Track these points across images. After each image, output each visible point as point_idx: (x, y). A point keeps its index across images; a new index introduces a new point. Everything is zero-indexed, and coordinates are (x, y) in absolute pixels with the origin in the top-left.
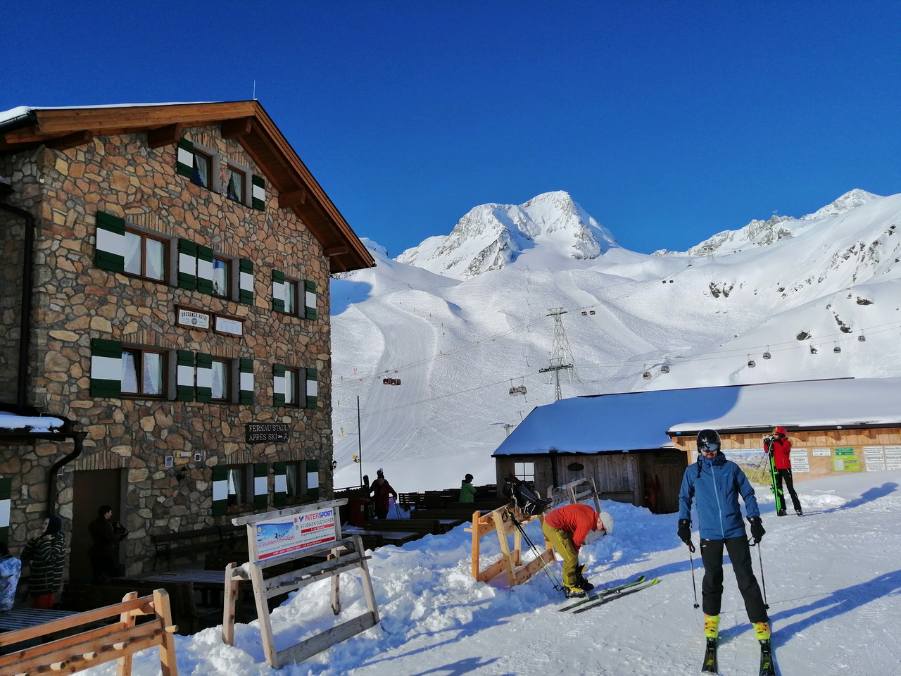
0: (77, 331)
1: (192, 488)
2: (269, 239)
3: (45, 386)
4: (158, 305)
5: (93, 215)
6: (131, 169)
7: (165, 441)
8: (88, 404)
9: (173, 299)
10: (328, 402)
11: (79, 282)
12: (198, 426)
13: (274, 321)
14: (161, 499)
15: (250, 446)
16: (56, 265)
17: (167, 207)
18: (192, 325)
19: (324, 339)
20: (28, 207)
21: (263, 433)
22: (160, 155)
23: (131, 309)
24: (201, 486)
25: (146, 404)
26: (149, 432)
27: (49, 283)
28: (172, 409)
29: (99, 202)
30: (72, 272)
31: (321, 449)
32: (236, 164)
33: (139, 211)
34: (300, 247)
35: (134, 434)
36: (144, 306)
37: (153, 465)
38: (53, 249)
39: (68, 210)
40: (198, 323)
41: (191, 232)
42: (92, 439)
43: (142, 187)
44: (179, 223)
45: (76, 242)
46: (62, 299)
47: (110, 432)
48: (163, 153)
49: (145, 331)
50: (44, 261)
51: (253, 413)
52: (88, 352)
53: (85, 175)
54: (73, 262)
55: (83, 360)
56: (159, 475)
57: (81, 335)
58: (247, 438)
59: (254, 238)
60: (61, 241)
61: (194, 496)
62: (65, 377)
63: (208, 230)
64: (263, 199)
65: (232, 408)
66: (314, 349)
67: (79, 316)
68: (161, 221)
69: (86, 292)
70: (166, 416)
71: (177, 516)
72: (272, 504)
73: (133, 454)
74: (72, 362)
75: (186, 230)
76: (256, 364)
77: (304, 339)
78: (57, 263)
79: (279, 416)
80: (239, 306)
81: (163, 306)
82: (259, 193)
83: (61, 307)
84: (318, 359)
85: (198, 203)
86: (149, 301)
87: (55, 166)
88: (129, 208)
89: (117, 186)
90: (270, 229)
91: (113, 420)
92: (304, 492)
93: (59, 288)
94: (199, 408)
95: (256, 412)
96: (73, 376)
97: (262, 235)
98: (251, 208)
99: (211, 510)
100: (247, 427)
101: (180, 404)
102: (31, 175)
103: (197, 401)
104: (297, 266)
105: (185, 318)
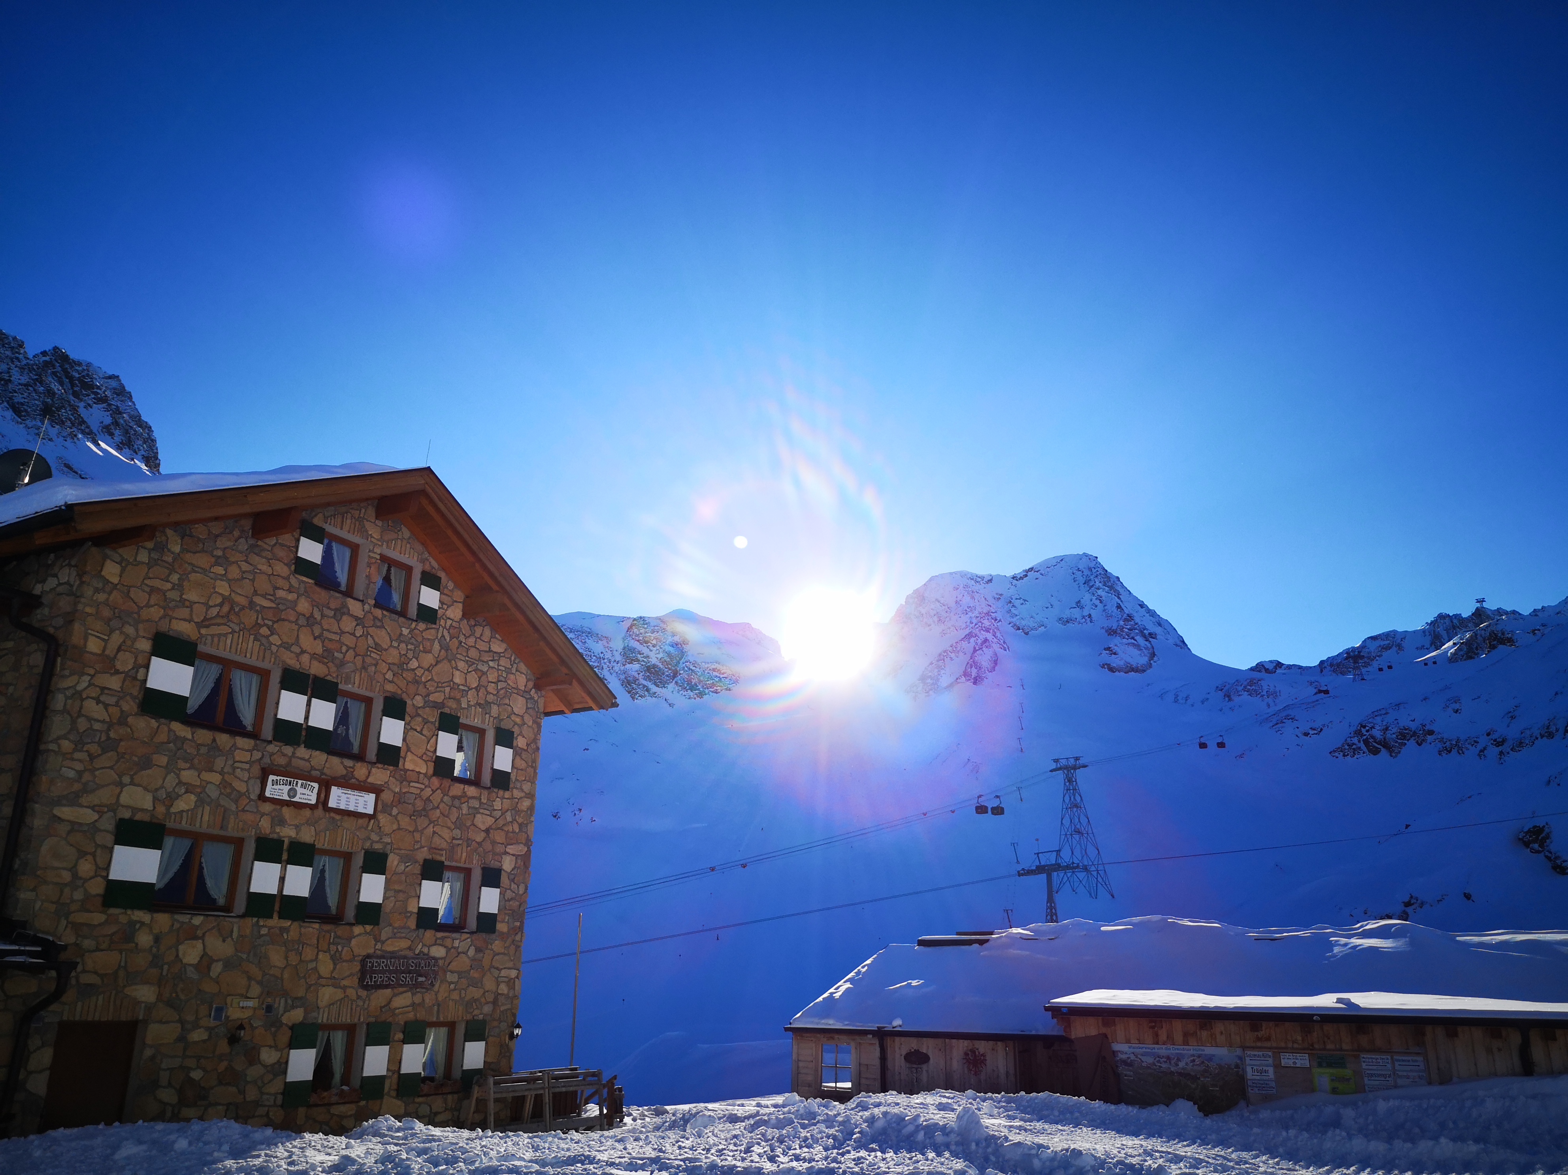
0: (96, 808)
1: (252, 1057)
2: (440, 666)
3: (34, 890)
4: (234, 769)
5: (148, 639)
6: (220, 570)
7: (217, 981)
8: (98, 918)
9: (261, 759)
10: (518, 924)
11: (112, 735)
12: (276, 957)
13: (434, 792)
14: (196, 1075)
15: (365, 993)
16: (80, 711)
17: (270, 623)
18: (288, 799)
19: (520, 820)
20: (56, 628)
21: (391, 972)
22: (270, 549)
23: (188, 776)
24: (268, 1056)
25: (193, 921)
26: (190, 965)
27: (65, 737)
28: (235, 930)
29: (161, 618)
30: (103, 722)
31: (495, 1003)
32: (394, 555)
33: (224, 629)
34: (492, 677)
35: (166, 967)
36: (211, 770)
37: (190, 1018)
38: (79, 688)
39: (112, 631)
40: (298, 795)
41: (305, 658)
42: (96, 973)
43: (233, 595)
44: (286, 646)
45: (115, 678)
46: (80, 761)
47: (126, 962)
48: (275, 545)
49: (207, 809)
50: (62, 704)
51: (377, 940)
52: (110, 838)
53: (147, 582)
54: (106, 706)
55: (99, 851)
56: (197, 1036)
57: (101, 814)
58: (361, 980)
59: (414, 664)
60: (92, 676)
61: (254, 1072)
62: (67, 876)
63: (336, 654)
64: (435, 605)
65: (341, 930)
66: (499, 837)
67: (103, 786)
68: (257, 644)
69: (121, 750)
70: (224, 941)
71: (220, 1104)
72: (394, 1093)
73: (159, 996)
74: (82, 854)
75: (298, 655)
76: (393, 861)
77: (483, 821)
78: (81, 708)
79: (424, 945)
80: (374, 770)
81: (242, 769)
82: (430, 597)
83: (77, 771)
84: (506, 853)
85: (323, 616)
86: (219, 762)
87: (101, 570)
88: (207, 627)
89: (192, 596)
90: (443, 651)
91: (134, 945)
92: (457, 1074)
93: (79, 745)
94: (283, 930)
95: (383, 938)
96: (80, 874)
97: (428, 659)
98: (413, 620)
99: (280, 1097)
100: (363, 962)
101: (251, 921)
102: (67, 583)
103: (280, 918)
104: (485, 706)
105: (276, 789)
